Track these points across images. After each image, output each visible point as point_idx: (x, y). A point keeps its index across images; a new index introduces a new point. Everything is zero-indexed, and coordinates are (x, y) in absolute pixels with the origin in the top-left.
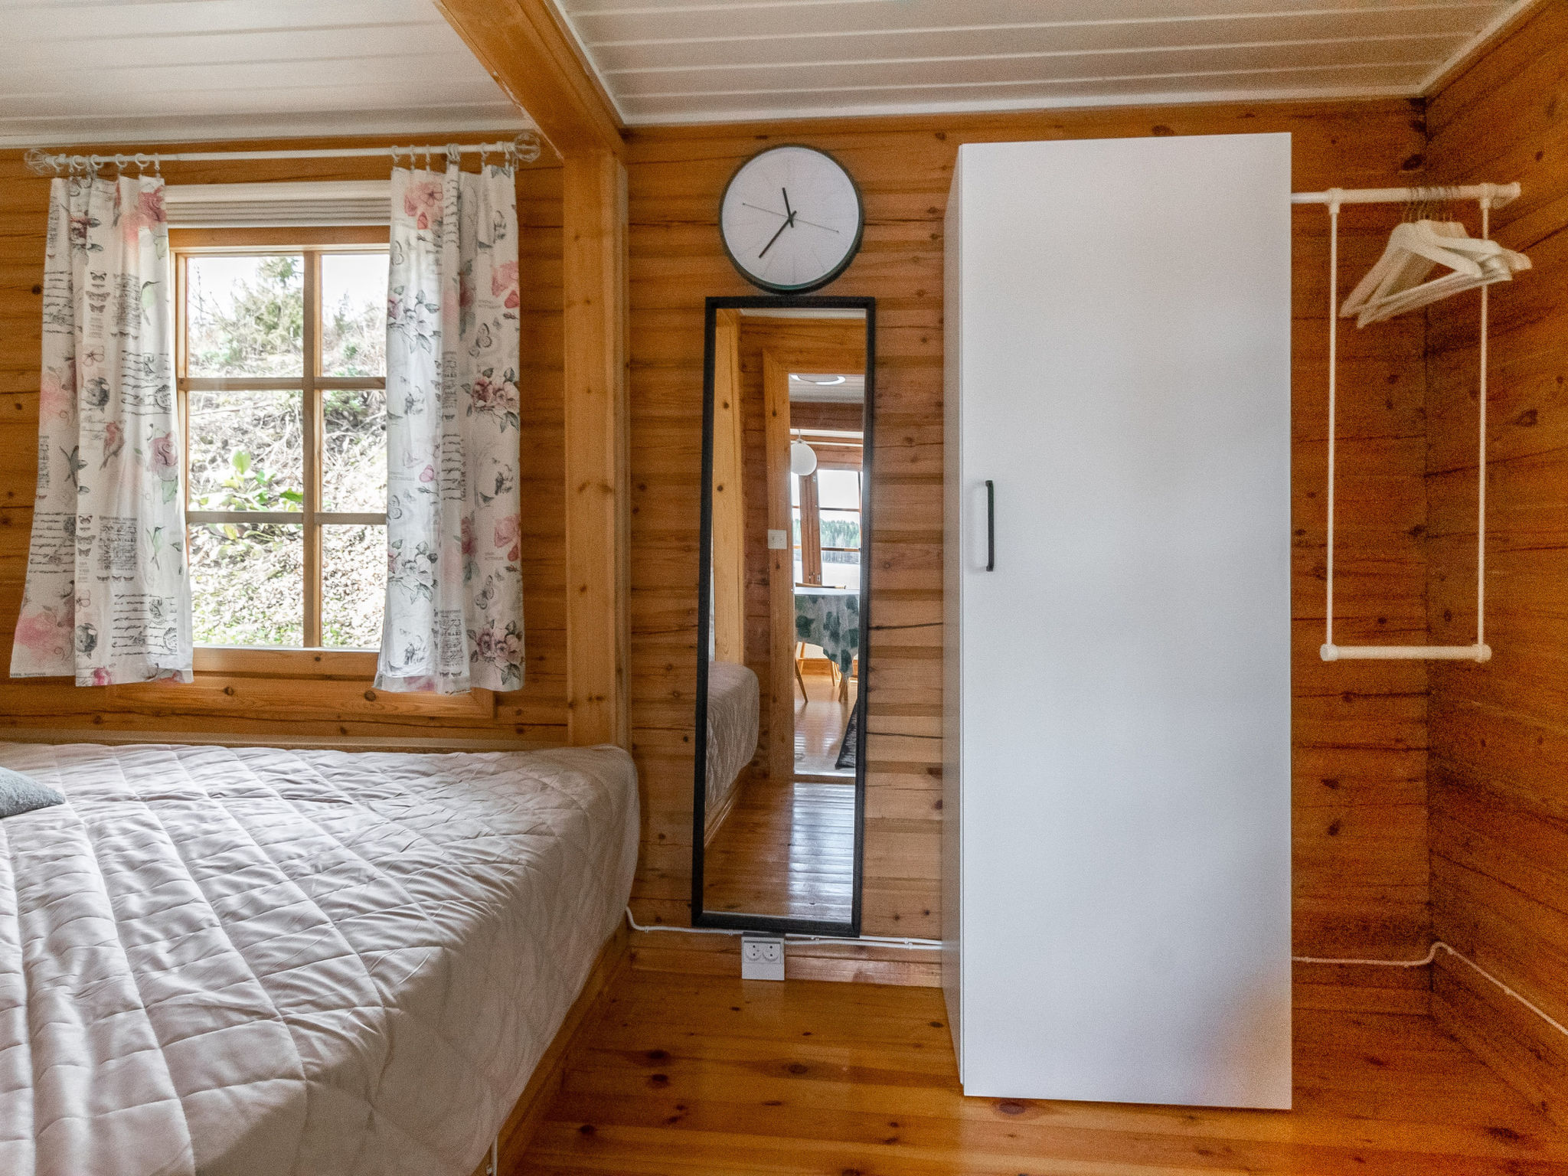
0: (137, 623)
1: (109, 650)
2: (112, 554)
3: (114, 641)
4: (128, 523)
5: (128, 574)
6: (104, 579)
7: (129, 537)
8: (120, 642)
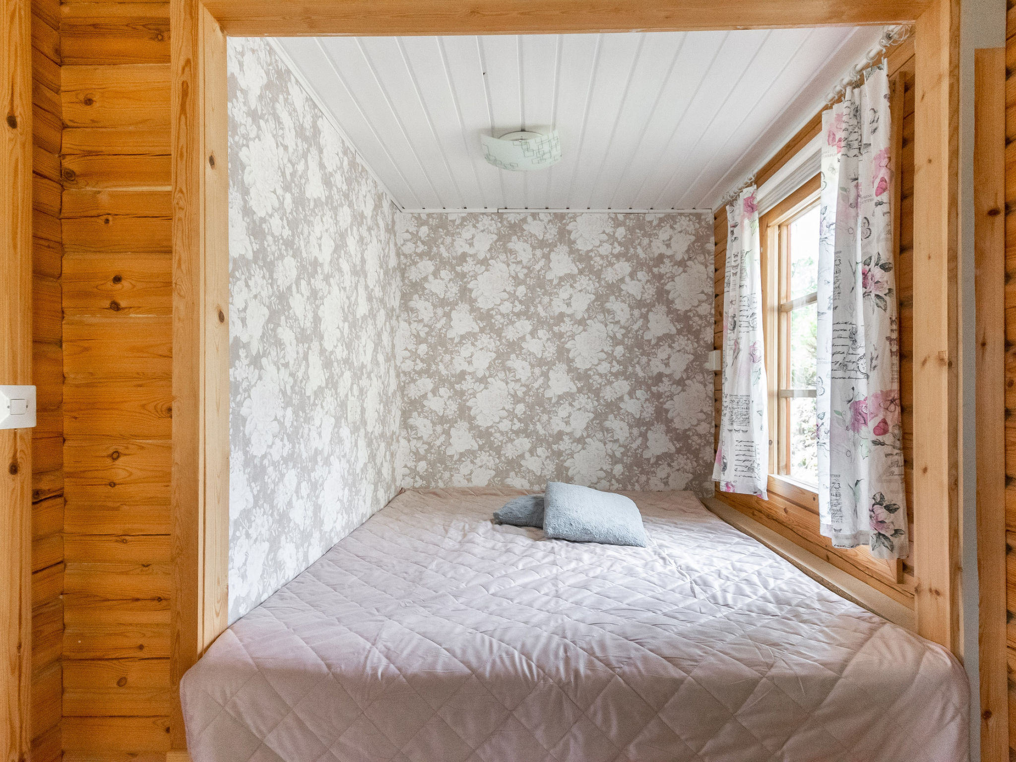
0: (749, 458)
1: (734, 473)
2: (734, 417)
3: (736, 467)
4: (744, 398)
5: (744, 428)
6: (730, 431)
7: (745, 406)
8: (740, 468)
